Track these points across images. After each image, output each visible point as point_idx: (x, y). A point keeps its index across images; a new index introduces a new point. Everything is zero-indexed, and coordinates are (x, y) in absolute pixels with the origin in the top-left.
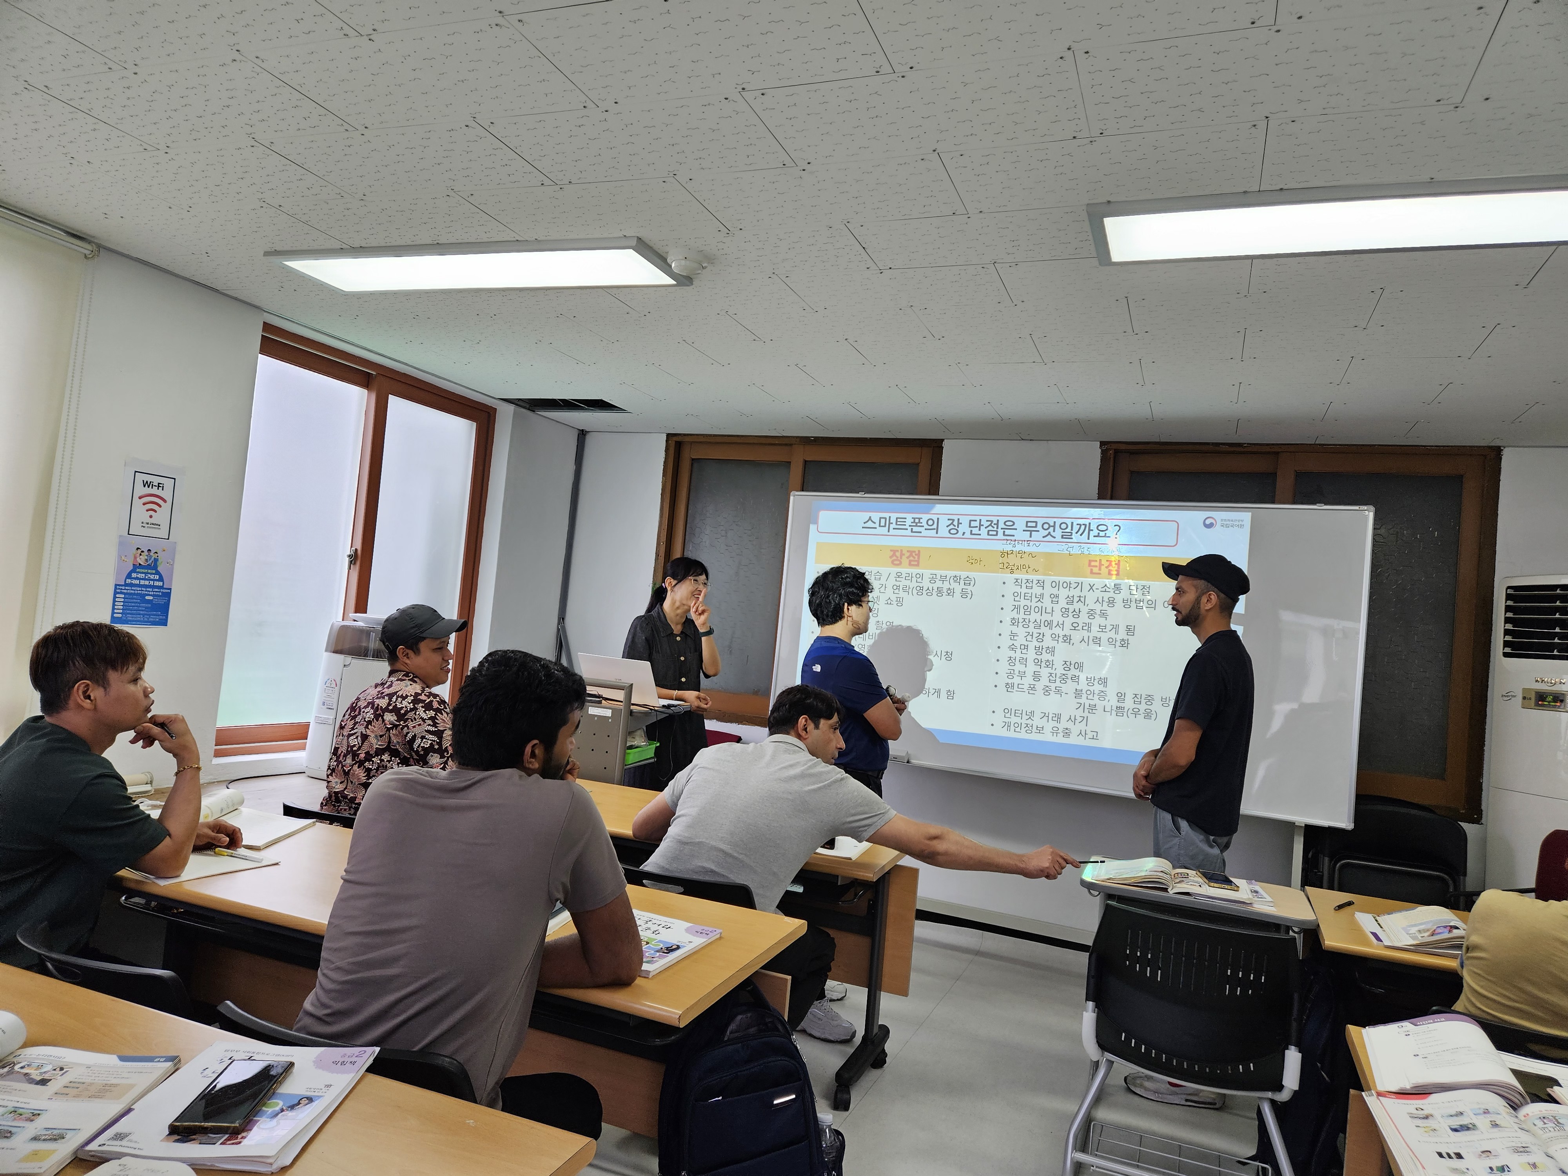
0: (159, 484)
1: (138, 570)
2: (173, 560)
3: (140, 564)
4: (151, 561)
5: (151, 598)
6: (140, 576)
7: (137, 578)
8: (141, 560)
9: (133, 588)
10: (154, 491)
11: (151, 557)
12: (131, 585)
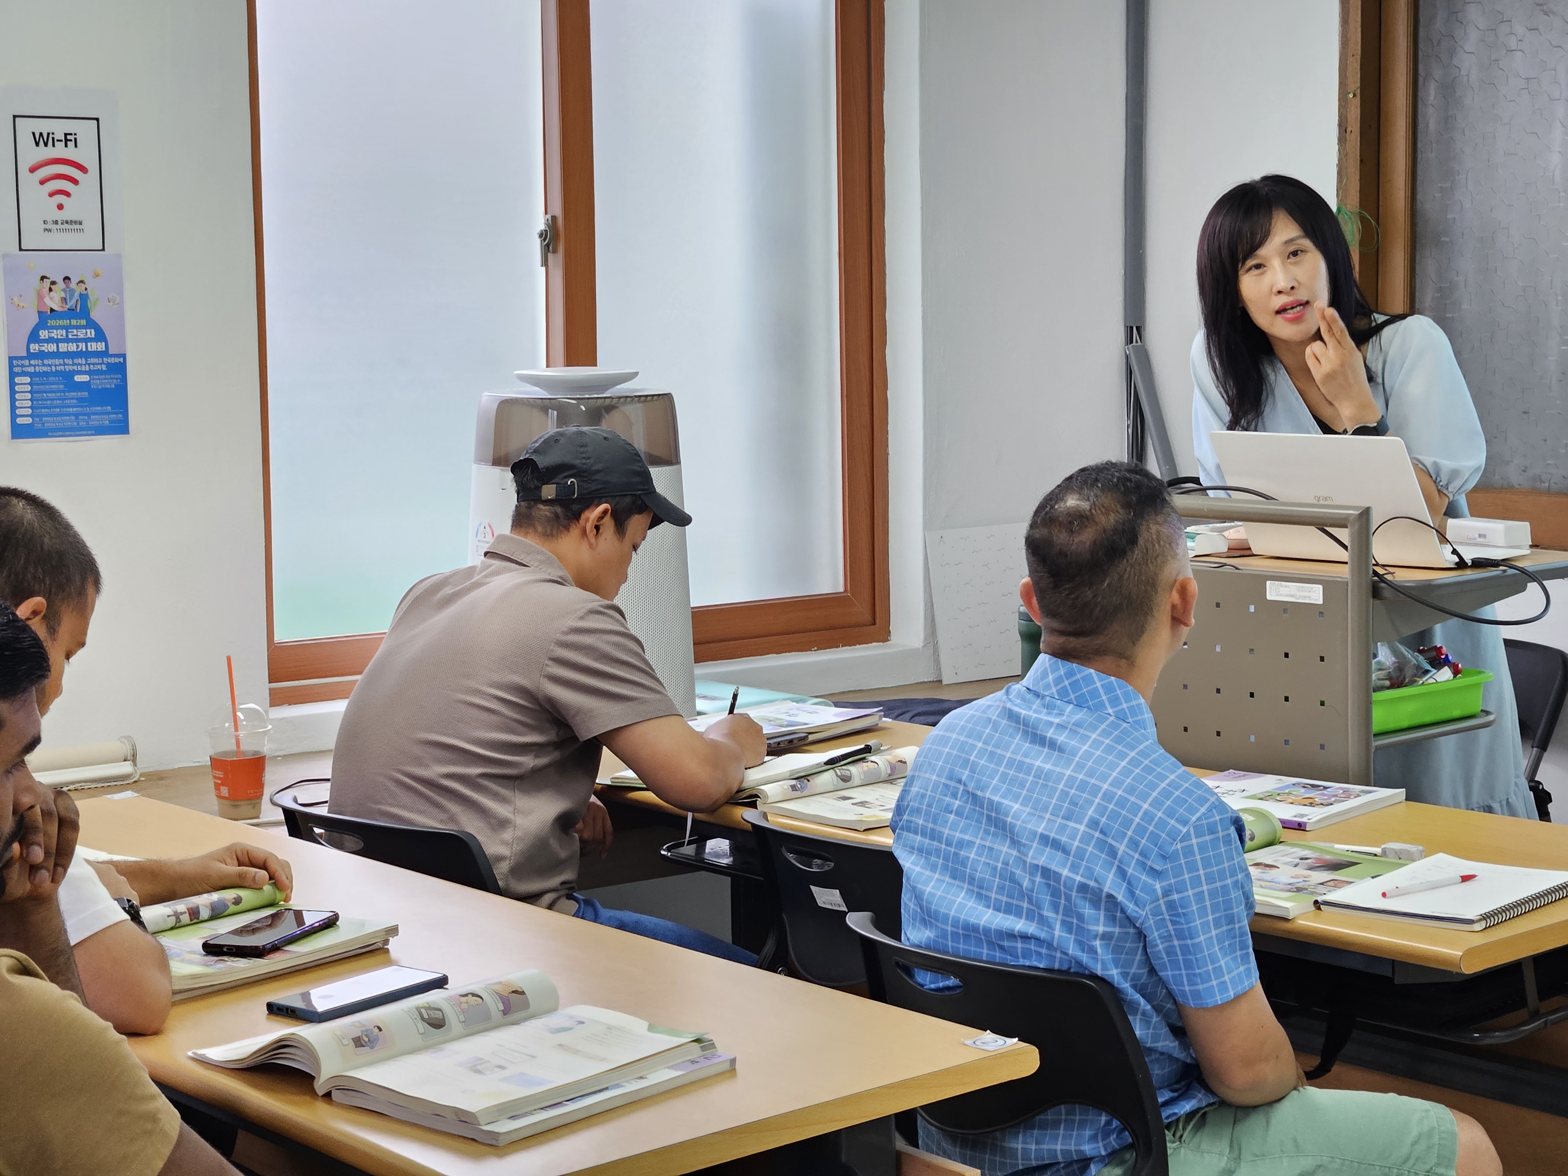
0: (66, 135)
1: (51, 323)
2: (121, 292)
3: (52, 310)
4: (73, 302)
5: (85, 378)
6: (56, 334)
7: (50, 340)
8: (53, 301)
9: (46, 362)
10: (60, 151)
11: (72, 292)
12: (41, 355)
